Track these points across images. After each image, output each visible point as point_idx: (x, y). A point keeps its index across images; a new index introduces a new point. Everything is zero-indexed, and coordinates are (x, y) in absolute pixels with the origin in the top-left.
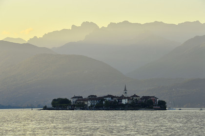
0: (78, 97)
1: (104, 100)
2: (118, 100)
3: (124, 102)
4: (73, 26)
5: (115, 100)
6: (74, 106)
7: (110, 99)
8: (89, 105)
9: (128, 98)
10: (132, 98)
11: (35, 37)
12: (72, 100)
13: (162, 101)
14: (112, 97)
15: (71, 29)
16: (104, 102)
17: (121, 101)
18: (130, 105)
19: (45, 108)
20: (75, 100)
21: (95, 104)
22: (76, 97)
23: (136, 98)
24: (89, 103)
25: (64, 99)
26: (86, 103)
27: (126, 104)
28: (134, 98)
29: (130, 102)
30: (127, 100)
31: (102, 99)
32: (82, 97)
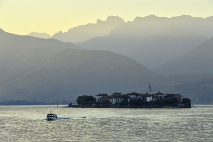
0: (103, 95)
1: (129, 98)
2: (143, 97)
3: (149, 99)
4: (99, 21)
5: (140, 98)
6: (99, 103)
7: (134, 96)
8: (114, 103)
9: (153, 96)
10: (156, 96)
11: (60, 32)
12: (97, 98)
13: (186, 99)
14: (137, 95)
15: (96, 23)
16: (128, 100)
17: (146, 99)
18: (154, 102)
19: (71, 106)
20: (100, 97)
21: (120, 101)
22: (101, 95)
23: (160, 96)
24: (114, 101)
25: (89, 97)
26: (111, 101)
27: (151, 102)
28: (159, 96)
29: (155, 100)
30: (151, 97)
31: (126, 97)
32: (106, 95)
